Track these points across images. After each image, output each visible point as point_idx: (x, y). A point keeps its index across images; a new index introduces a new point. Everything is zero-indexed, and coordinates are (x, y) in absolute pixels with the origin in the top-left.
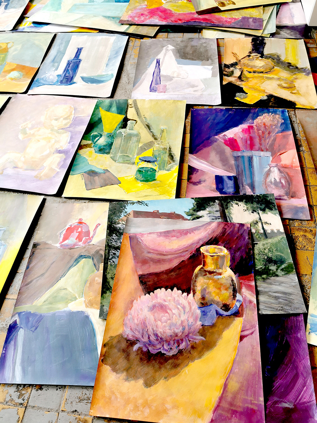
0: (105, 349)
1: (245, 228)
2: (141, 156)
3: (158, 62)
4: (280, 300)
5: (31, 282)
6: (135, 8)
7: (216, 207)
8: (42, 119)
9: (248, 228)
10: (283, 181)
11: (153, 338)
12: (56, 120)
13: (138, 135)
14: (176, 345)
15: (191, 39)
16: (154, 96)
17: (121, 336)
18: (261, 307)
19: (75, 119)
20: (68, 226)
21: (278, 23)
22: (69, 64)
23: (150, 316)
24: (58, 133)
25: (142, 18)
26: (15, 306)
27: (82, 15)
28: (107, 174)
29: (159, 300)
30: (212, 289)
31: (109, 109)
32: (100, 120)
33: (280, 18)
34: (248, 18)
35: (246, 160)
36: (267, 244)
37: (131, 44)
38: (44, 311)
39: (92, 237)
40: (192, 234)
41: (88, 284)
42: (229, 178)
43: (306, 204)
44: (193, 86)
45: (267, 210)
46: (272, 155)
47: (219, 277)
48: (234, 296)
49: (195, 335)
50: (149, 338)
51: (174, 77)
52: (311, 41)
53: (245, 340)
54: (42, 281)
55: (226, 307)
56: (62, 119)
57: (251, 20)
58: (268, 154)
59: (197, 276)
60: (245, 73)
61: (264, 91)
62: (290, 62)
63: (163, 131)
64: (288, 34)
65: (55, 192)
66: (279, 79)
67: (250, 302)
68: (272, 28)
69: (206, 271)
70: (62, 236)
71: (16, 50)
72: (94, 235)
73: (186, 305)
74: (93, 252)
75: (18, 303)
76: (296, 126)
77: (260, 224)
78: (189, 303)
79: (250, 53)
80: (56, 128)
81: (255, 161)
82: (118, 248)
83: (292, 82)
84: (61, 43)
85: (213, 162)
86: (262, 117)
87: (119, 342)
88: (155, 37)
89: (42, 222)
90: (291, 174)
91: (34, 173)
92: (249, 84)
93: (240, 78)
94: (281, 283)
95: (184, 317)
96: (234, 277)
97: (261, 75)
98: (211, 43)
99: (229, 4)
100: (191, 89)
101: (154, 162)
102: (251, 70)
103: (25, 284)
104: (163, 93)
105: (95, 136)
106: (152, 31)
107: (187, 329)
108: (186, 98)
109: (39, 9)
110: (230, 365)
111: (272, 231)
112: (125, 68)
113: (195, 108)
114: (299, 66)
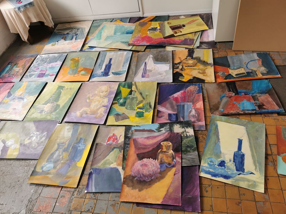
0: (124, 180)
1: (179, 134)
2: (137, 107)
3: (146, 63)
4: (190, 161)
5: (96, 157)
6: (135, 37)
7: (168, 126)
8: (96, 92)
9: (180, 134)
10: (196, 115)
11: (142, 176)
12: (102, 92)
13: (136, 98)
14: (150, 178)
15: (160, 51)
16: (144, 79)
17: (130, 175)
18: (183, 164)
19: (110, 92)
20: (109, 137)
21: (201, 41)
22: (106, 66)
23: (141, 168)
24: (103, 98)
25: (139, 42)
26: (91, 166)
27: (111, 42)
28: (124, 115)
29: (144, 163)
30: (165, 158)
31: (124, 87)
32: (120, 92)
33: (203, 38)
34: (187, 39)
35: (182, 107)
36: (187, 140)
37: (133, 55)
38: (102, 167)
39: (119, 140)
40: (158, 138)
41: (117, 158)
42: (174, 114)
43: (204, 124)
44: (161, 74)
45: (188, 127)
46: (193, 104)
47: (168, 153)
48: (173, 160)
49: (158, 174)
50: (140, 175)
51: (152, 70)
52: (216, 49)
53: (176, 175)
54: (100, 157)
55: (169, 164)
56: (104, 92)
57: (189, 40)
58: (191, 103)
59: (159, 153)
60: (184, 67)
61: (192, 75)
62: (205, 60)
63: (147, 95)
64: (205, 46)
65: (103, 123)
66: (199, 69)
67: (179, 162)
68: (197, 44)
69: (163, 151)
70: (107, 140)
71: (82, 61)
72: (119, 139)
73: (155, 164)
74: (119, 146)
75: (92, 165)
76: (204, 90)
77: (185, 133)
78: (156, 163)
79: (187, 57)
80: (102, 96)
81: (186, 106)
82: (129, 144)
83: (205, 70)
84: (103, 56)
85: (167, 108)
86: (190, 87)
87: (129, 177)
88: (144, 51)
89: (99, 135)
90: (200, 112)
91: (94, 116)
92: (185, 72)
93: (182, 69)
94: (191, 155)
95: (153, 168)
96: (173, 154)
97: (191, 67)
98: (170, 53)
99: (179, 32)
100: (160, 75)
101: (143, 109)
102: (187, 65)
103: (94, 158)
104: (147, 78)
105: (119, 99)
106: (143, 48)
107: (154, 172)
108: (157, 80)
109: (91, 39)
110: (170, 184)
111: (190, 135)
112: (131, 67)
113: (161, 84)
114: (209, 62)
